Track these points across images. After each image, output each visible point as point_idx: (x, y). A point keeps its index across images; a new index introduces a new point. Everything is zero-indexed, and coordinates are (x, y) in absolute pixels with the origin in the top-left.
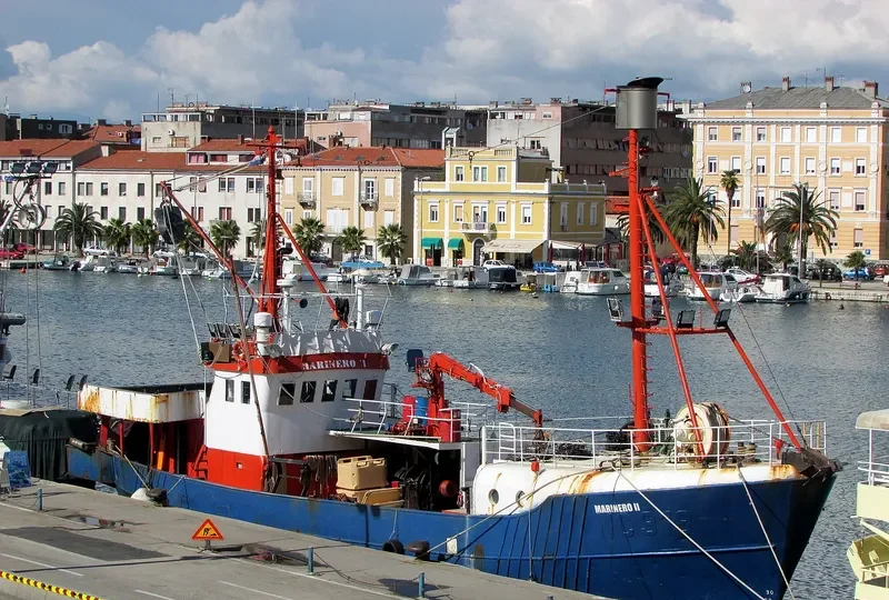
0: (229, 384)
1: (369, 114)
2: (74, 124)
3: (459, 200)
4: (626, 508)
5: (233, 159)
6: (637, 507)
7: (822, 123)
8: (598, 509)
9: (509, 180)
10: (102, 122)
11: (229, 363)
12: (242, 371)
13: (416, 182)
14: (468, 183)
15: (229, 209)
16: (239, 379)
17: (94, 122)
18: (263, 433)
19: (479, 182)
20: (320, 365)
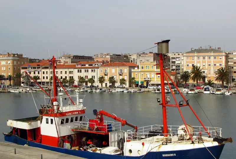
0: (47, 119)
1: (109, 56)
2: (39, 60)
3: (142, 73)
4: (172, 155)
5: (87, 66)
6: (175, 155)
7: (212, 56)
8: (163, 155)
9: (154, 68)
10: (43, 59)
11: (47, 114)
12: (51, 116)
13: (132, 70)
14: (144, 69)
15: (87, 76)
16: (50, 118)
17: (42, 59)
18: (57, 132)
19: (147, 69)
20: (70, 114)
